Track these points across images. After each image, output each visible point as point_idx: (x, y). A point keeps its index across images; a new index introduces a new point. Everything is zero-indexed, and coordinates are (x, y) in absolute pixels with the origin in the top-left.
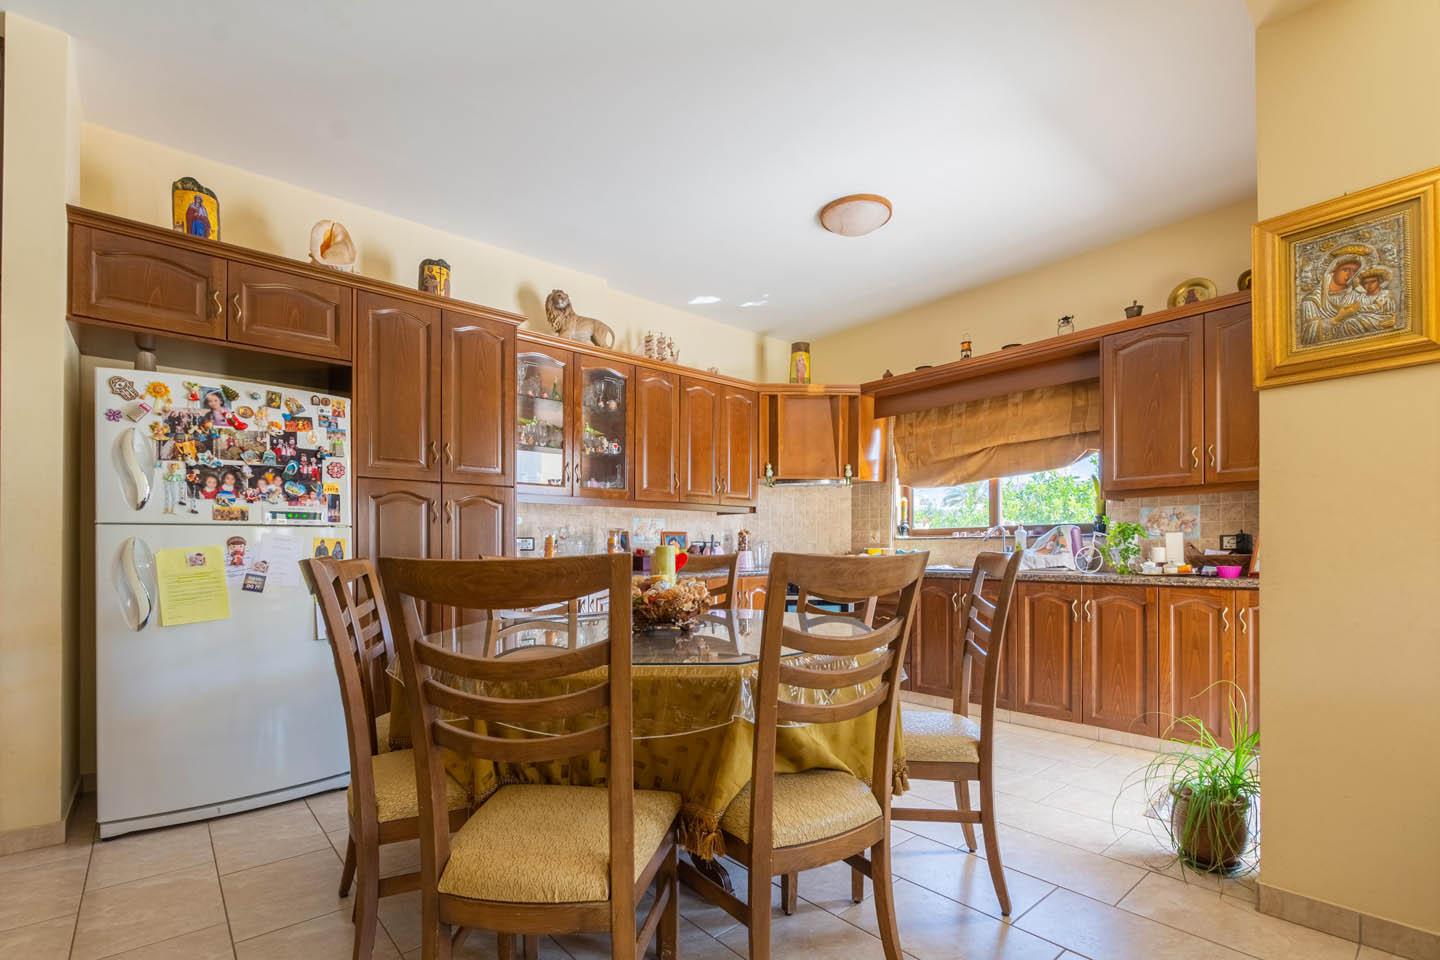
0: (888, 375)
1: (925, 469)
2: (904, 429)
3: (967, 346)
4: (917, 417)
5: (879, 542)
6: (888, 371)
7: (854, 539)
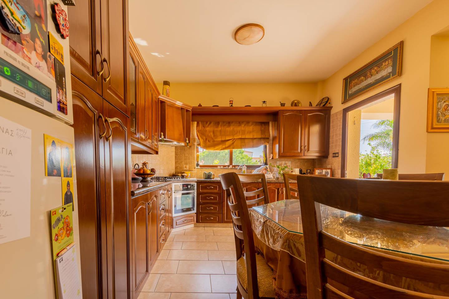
0: (200, 105)
1: (210, 143)
2: (201, 127)
3: (231, 102)
4: (206, 124)
5: (188, 169)
6: (200, 104)
7: (176, 168)
